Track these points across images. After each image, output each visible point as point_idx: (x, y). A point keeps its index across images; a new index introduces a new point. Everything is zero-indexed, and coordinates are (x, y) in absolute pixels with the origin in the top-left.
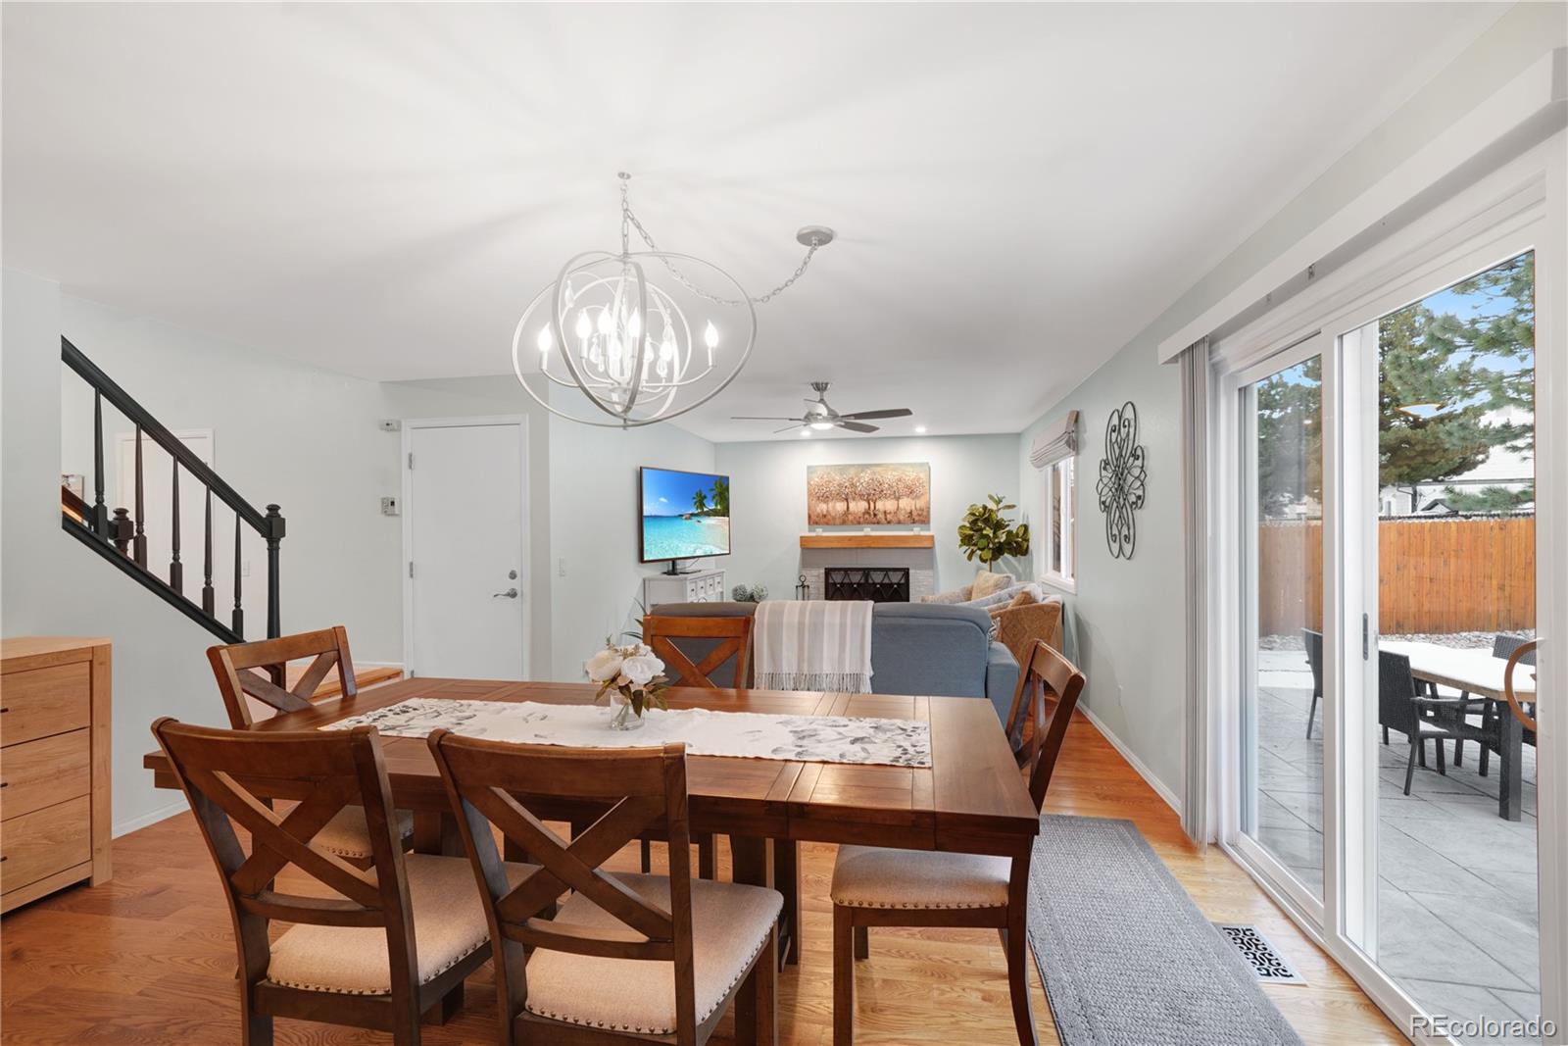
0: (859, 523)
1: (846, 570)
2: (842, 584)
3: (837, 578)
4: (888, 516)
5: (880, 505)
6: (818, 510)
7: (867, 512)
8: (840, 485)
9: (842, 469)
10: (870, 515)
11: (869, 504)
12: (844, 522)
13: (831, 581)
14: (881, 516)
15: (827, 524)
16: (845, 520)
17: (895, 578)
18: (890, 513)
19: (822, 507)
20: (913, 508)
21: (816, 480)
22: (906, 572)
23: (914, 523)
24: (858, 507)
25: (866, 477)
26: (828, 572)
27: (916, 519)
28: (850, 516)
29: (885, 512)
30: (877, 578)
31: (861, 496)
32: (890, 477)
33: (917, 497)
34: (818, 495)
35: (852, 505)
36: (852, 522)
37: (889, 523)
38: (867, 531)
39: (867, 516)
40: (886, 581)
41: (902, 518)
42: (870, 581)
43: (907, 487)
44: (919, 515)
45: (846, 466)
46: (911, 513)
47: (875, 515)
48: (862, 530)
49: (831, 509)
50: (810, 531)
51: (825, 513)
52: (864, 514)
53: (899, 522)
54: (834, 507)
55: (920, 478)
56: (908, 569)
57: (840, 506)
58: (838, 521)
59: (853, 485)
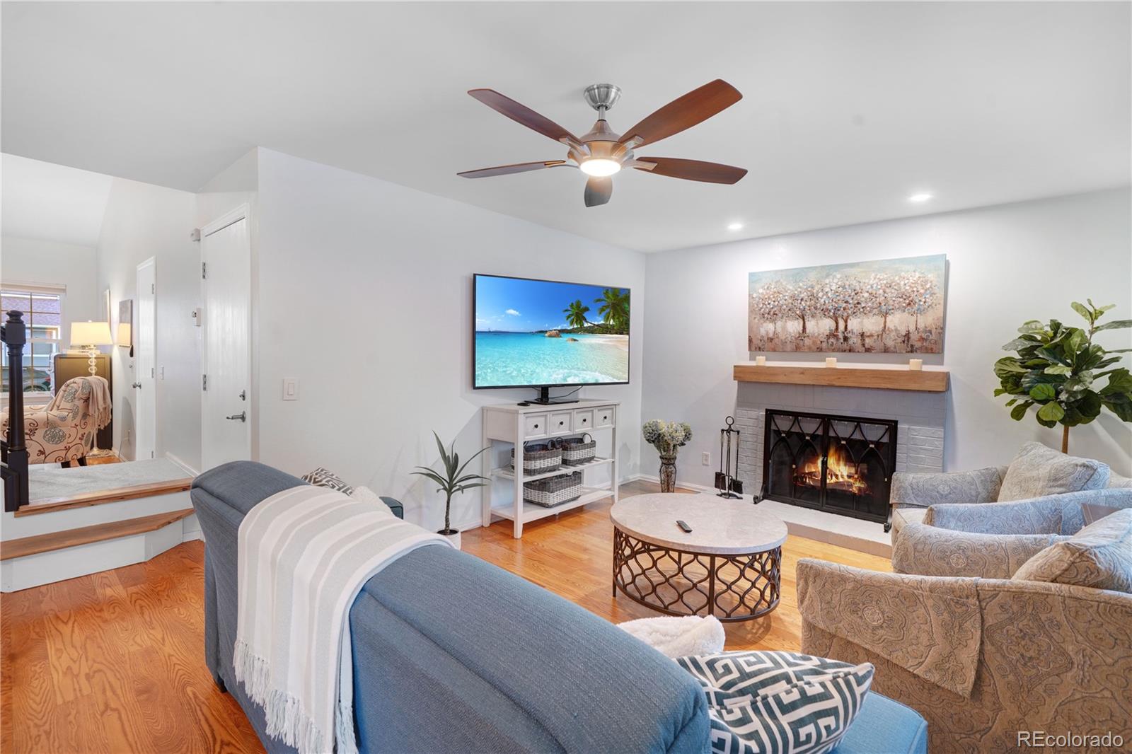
0: (820, 350)
1: (796, 415)
2: (789, 433)
3: (783, 424)
4: (867, 341)
5: (854, 324)
6: (763, 332)
7: (833, 335)
8: (793, 297)
9: (797, 274)
10: (838, 339)
11: (837, 323)
12: (797, 349)
13: (773, 427)
14: (854, 340)
15: (774, 350)
16: (799, 346)
17: (874, 434)
18: (871, 336)
19: (768, 328)
20: (912, 328)
21: (761, 291)
22: (892, 427)
23: (912, 352)
24: (820, 326)
25: (833, 284)
26: (771, 415)
27: (918, 345)
28: (806, 341)
29: (862, 335)
30: (843, 430)
31: (825, 312)
32: (871, 282)
33: (920, 311)
34: (764, 311)
35: (811, 325)
36: (810, 348)
37: (868, 350)
38: (832, 362)
39: (832, 340)
40: (857, 436)
41: (890, 343)
42: (832, 434)
43: (904, 296)
44: (922, 339)
45: (802, 269)
46: (908, 335)
47: (846, 339)
48: (824, 360)
49: (779, 330)
50: (752, 358)
51: (771, 335)
52: (828, 337)
53: (886, 350)
54: (784, 328)
55: (926, 282)
56: (896, 422)
57: (794, 327)
58: (789, 347)
59: (813, 296)
